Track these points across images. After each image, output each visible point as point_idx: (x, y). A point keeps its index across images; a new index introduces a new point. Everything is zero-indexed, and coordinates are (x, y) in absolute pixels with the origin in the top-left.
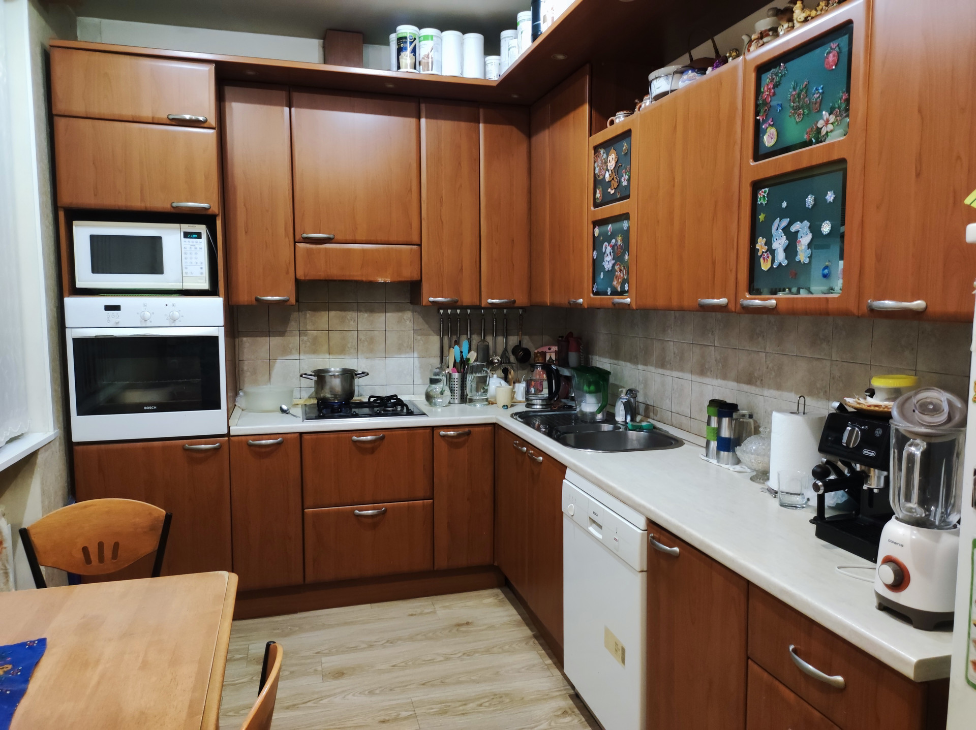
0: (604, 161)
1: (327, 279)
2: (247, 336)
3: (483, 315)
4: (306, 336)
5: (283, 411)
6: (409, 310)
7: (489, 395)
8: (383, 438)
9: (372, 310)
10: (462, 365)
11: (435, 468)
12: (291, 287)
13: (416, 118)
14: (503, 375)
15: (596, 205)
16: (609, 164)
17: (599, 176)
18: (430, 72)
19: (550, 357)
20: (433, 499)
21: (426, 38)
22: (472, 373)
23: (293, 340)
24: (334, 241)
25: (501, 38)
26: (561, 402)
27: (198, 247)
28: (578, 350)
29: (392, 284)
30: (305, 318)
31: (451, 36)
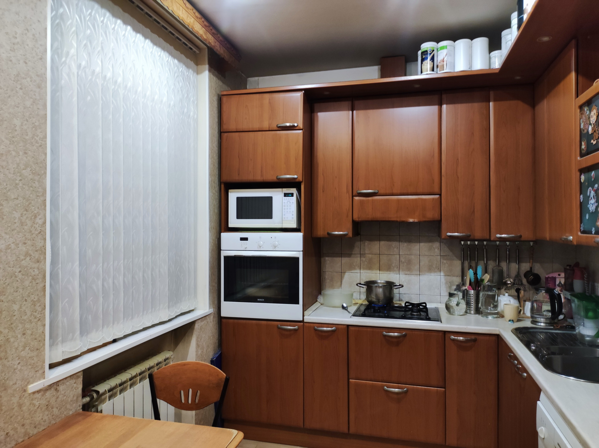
0: (587, 117)
1: (373, 220)
2: (328, 256)
3: (498, 246)
4: (364, 257)
5: (343, 307)
6: (437, 241)
7: (499, 309)
8: (405, 336)
9: (409, 241)
10: (477, 284)
11: (446, 364)
12: (350, 225)
13: (438, 105)
14: (516, 294)
15: (582, 155)
16: (591, 119)
17: (584, 130)
18: (445, 71)
19: (560, 282)
20: (445, 388)
21: (442, 48)
22: (483, 291)
23: (357, 260)
24: (378, 194)
25: (502, 36)
26: (567, 321)
27: (291, 202)
28: (582, 278)
29: (419, 223)
30: (364, 246)
31: (462, 43)
